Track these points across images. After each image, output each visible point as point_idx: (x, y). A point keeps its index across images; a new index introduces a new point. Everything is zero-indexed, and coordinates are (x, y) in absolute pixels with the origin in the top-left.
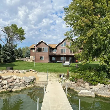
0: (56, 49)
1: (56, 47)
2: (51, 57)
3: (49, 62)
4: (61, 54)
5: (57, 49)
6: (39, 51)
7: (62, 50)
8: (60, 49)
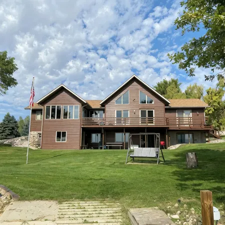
0: (102, 112)
1: (103, 105)
2: (87, 133)
3: (81, 148)
4: (116, 124)
5: (104, 110)
6: (53, 116)
7: (119, 113)
8: (112, 110)
